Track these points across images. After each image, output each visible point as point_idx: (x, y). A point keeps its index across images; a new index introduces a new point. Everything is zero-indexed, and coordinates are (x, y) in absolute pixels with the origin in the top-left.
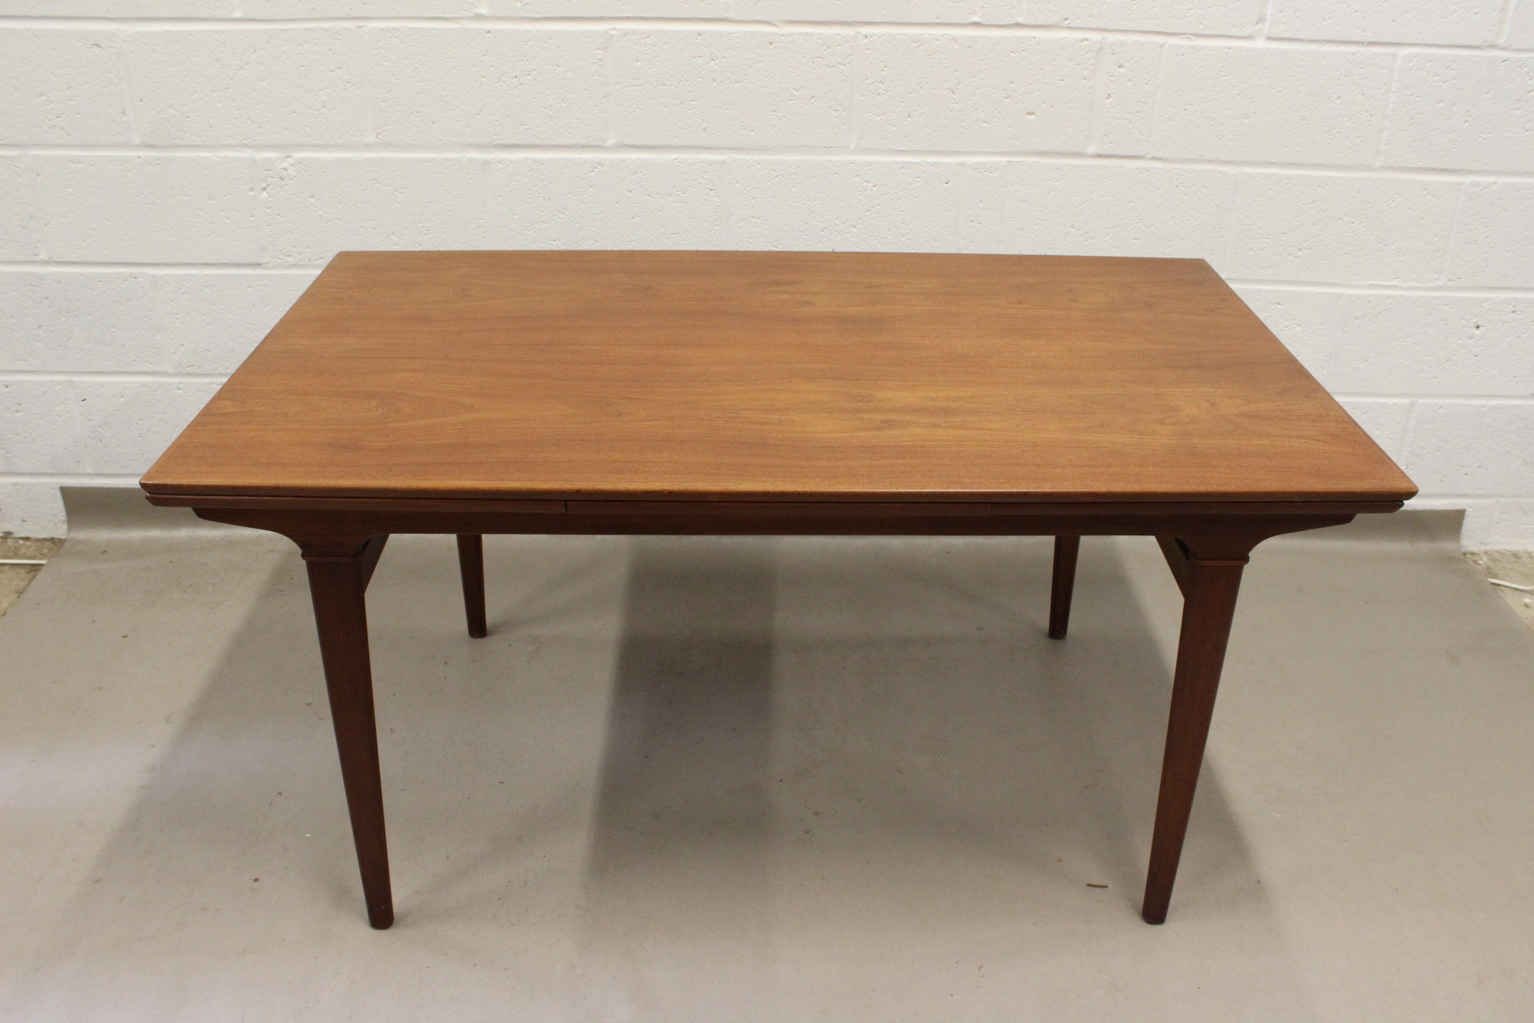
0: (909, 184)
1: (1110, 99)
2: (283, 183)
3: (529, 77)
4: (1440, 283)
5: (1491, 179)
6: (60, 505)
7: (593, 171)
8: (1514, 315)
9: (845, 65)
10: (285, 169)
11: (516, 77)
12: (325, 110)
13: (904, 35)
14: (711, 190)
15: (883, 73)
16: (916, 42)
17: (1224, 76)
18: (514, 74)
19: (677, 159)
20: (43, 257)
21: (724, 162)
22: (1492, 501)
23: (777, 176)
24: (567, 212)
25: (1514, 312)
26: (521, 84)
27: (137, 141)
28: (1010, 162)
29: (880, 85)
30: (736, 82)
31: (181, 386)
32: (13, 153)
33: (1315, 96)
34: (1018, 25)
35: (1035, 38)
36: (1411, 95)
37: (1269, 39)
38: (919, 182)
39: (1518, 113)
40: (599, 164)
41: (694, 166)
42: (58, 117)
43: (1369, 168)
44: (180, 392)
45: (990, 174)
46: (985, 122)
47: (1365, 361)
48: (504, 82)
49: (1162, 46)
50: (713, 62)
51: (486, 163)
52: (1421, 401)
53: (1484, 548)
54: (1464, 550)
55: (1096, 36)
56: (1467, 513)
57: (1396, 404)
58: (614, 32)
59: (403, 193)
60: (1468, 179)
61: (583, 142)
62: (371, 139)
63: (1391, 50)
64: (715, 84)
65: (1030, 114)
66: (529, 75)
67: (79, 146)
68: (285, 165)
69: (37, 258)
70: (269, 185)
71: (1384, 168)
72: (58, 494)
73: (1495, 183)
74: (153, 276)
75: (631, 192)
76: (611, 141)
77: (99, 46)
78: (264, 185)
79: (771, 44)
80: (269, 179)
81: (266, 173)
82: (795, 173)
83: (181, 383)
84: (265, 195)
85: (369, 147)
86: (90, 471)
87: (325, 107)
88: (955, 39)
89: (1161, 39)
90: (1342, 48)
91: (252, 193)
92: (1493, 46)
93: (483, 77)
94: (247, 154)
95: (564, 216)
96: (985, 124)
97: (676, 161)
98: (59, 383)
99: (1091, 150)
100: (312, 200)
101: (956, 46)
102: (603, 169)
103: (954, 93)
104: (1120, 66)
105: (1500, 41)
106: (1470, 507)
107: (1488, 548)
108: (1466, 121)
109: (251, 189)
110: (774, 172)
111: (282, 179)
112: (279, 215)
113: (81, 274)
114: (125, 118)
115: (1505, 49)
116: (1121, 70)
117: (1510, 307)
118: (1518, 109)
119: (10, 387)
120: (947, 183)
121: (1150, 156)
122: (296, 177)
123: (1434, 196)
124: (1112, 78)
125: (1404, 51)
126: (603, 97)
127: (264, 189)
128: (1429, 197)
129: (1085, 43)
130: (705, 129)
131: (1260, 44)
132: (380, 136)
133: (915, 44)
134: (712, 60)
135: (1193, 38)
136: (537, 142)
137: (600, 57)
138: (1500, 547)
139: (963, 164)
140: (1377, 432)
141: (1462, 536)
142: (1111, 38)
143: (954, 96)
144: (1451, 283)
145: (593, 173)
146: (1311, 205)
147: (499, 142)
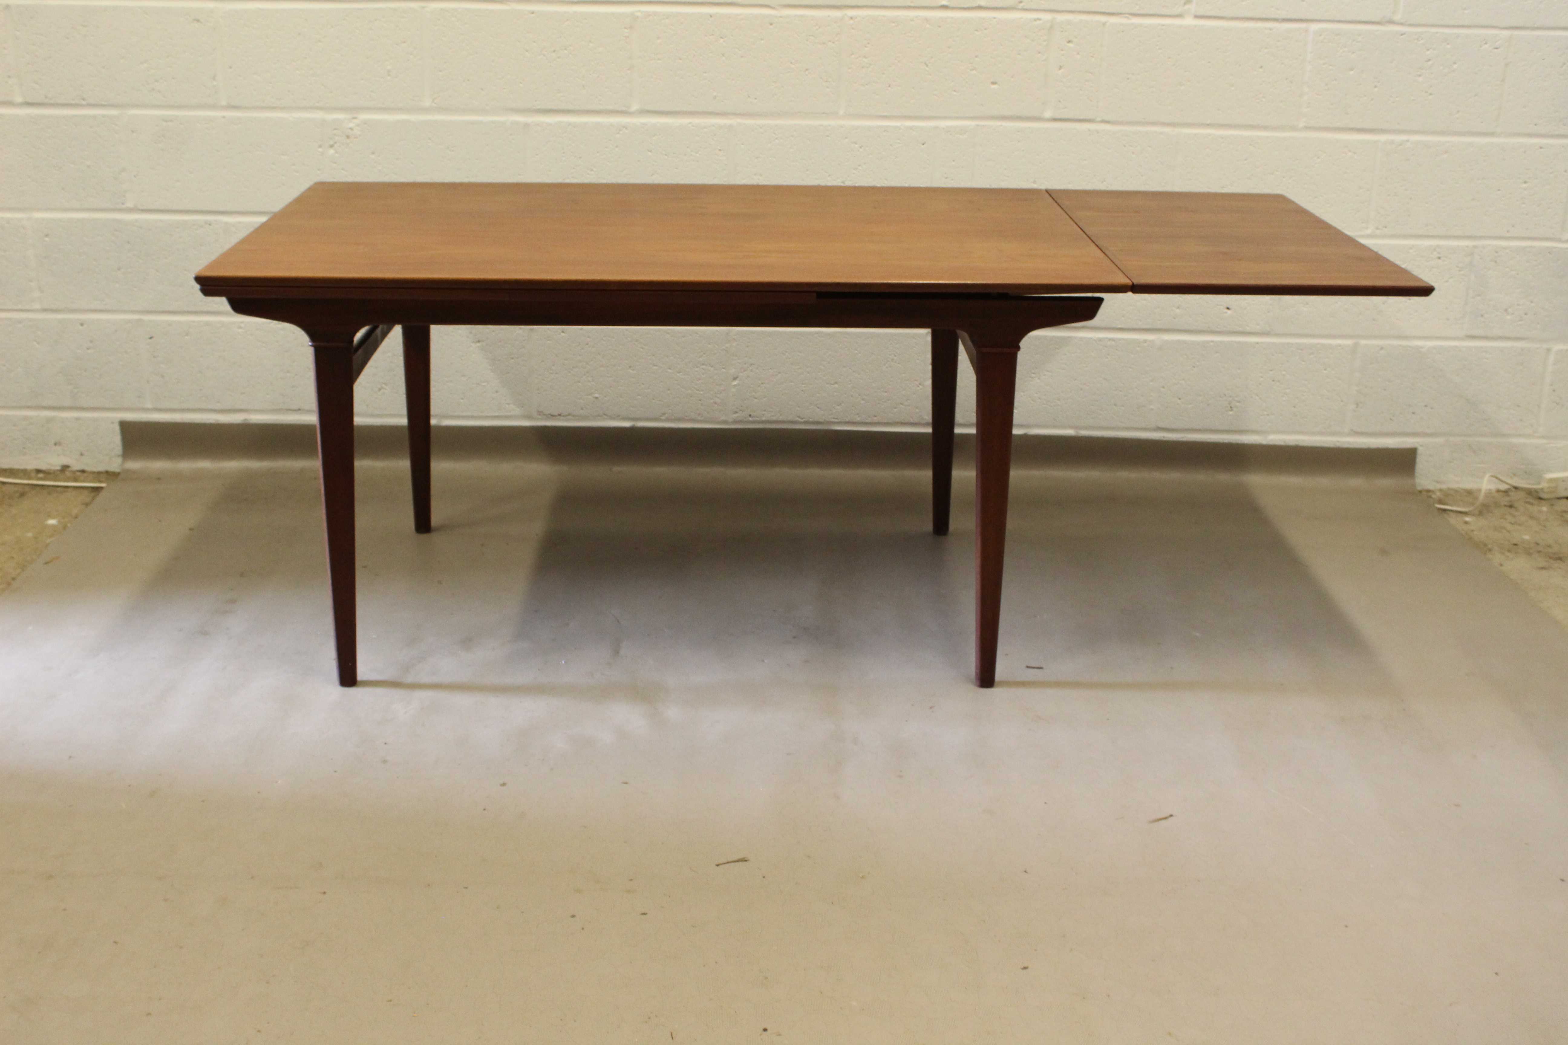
0: (891, 145)
1: (1062, 70)
2: (348, 141)
3: (566, 52)
4: (1369, 231)
5: (1403, 137)
6: (117, 439)
7: (619, 133)
8: (1440, 261)
9: (833, 43)
10: (351, 129)
11: (554, 51)
12: (389, 78)
13: (884, 16)
14: (720, 150)
15: (866, 49)
16: (893, 22)
17: (1159, 49)
18: (553, 49)
19: (690, 123)
20: (130, 205)
21: (731, 126)
22: (1440, 440)
23: (777, 138)
24: (595, 169)
25: (1439, 258)
26: (559, 57)
27: (224, 103)
28: (978, 125)
29: (864, 59)
30: (742, 57)
31: (242, 325)
32: (114, 112)
33: (1240, 65)
34: (980, 8)
35: (995, 18)
36: (1324, 64)
37: (1197, 17)
38: (899, 143)
39: (1420, 79)
40: (624, 127)
41: (705, 130)
42: (157, 81)
43: (1294, 128)
44: (240, 330)
45: (961, 136)
46: (955, 91)
47: (1307, 304)
48: (544, 55)
49: (1104, 24)
50: (722, 40)
51: (526, 126)
52: (1363, 342)
53: (1439, 486)
54: (1419, 488)
55: (1047, 17)
56: (1419, 452)
57: (1340, 345)
58: (639, 14)
59: (453, 151)
60: (1383, 138)
61: (610, 107)
62: (427, 103)
63: (1303, 25)
64: (724, 58)
65: (994, 83)
66: (566, 49)
67: (171, 107)
68: (351, 125)
69: (123, 206)
70: (336, 143)
71: (1307, 128)
72: (117, 428)
73: (1407, 141)
74: (226, 223)
75: (651, 152)
76: (634, 108)
77: (198, 21)
78: (332, 143)
79: (771, 24)
80: (337, 138)
81: (335, 132)
82: (792, 136)
83: (242, 322)
84: (332, 151)
85: (426, 110)
86: (150, 406)
87: (389, 75)
88: (927, 20)
89: (1103, 19)
90: (1260, 25)
91: (320, 150)
92: (1391, 22)
93: (527, 51)
94: (319, 115)
95: (592, 172)
96: (955, 93)
97: (690, 125)
98: (130, 321)
99: (1048, 114)
100: (373, 156)
101: (928, 26)
102: (627, 131)
103: (927, 66)
104: (1069, 42)
105: (1397, 18)
106: (1421, 446)
107: (1444, 487)
108: (1376, 87)
109: (320, 146)
110: (774, 135)
111: (348, 137)
112: (343, 169)
113: (161, 221)
114: (215, 83)
115: (1402, 24)
116: (1070, 45)
117: (1435, 253)
118: (1420, 76)
119: (85, 326)
120: (923, 144)
121: (1099, 119)
122: (360, 135)
123: (1355, 153)
124: (1062, 52)
125: (1315, 27)
126: (629, 69)
127: (332, 146)
128: (1350, 154)
129: (1038, 22)
130: (715, 97)
131: (1189, 21)
132: (435, 101)
133: (893, 24)
134: (722, 38)
135: (1130, 17)
136: (571, 107)
137: (627, 35)
138: (1454, 486)
139: (936, 128)
140: (1325, 372)
141: (1416, 474)
142: (1060, 18)
143: (927, 69)
144: (1378, 232)
145: (618, 135)
146: (1245, 162)
147: (538, 107)
